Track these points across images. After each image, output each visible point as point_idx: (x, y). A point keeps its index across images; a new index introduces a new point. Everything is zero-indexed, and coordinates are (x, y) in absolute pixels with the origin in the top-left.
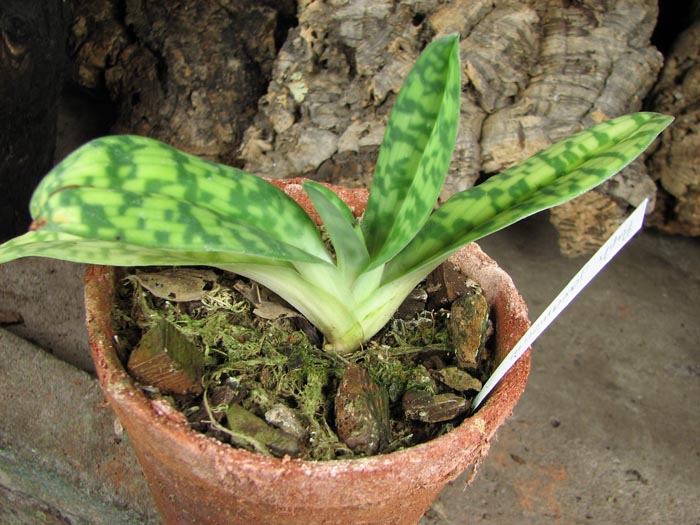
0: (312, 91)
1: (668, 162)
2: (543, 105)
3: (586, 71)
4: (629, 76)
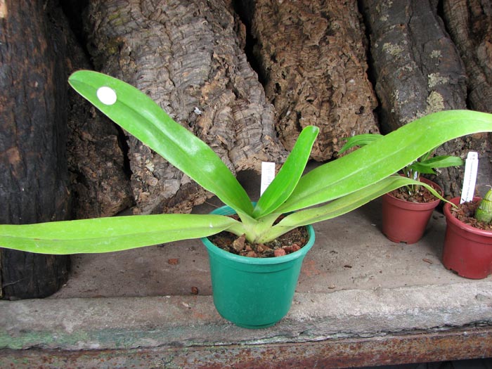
0: (156, 165)
1: (285, 140)
2: (246, 140)
3: (254, 122)
4: (269, 119)
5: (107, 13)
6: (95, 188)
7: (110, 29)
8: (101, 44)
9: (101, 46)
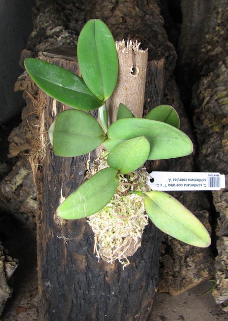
5: (216, 92)
6: (180, 262)
7: (217, 107)
8: (207, 120)
9: (206, 123)
